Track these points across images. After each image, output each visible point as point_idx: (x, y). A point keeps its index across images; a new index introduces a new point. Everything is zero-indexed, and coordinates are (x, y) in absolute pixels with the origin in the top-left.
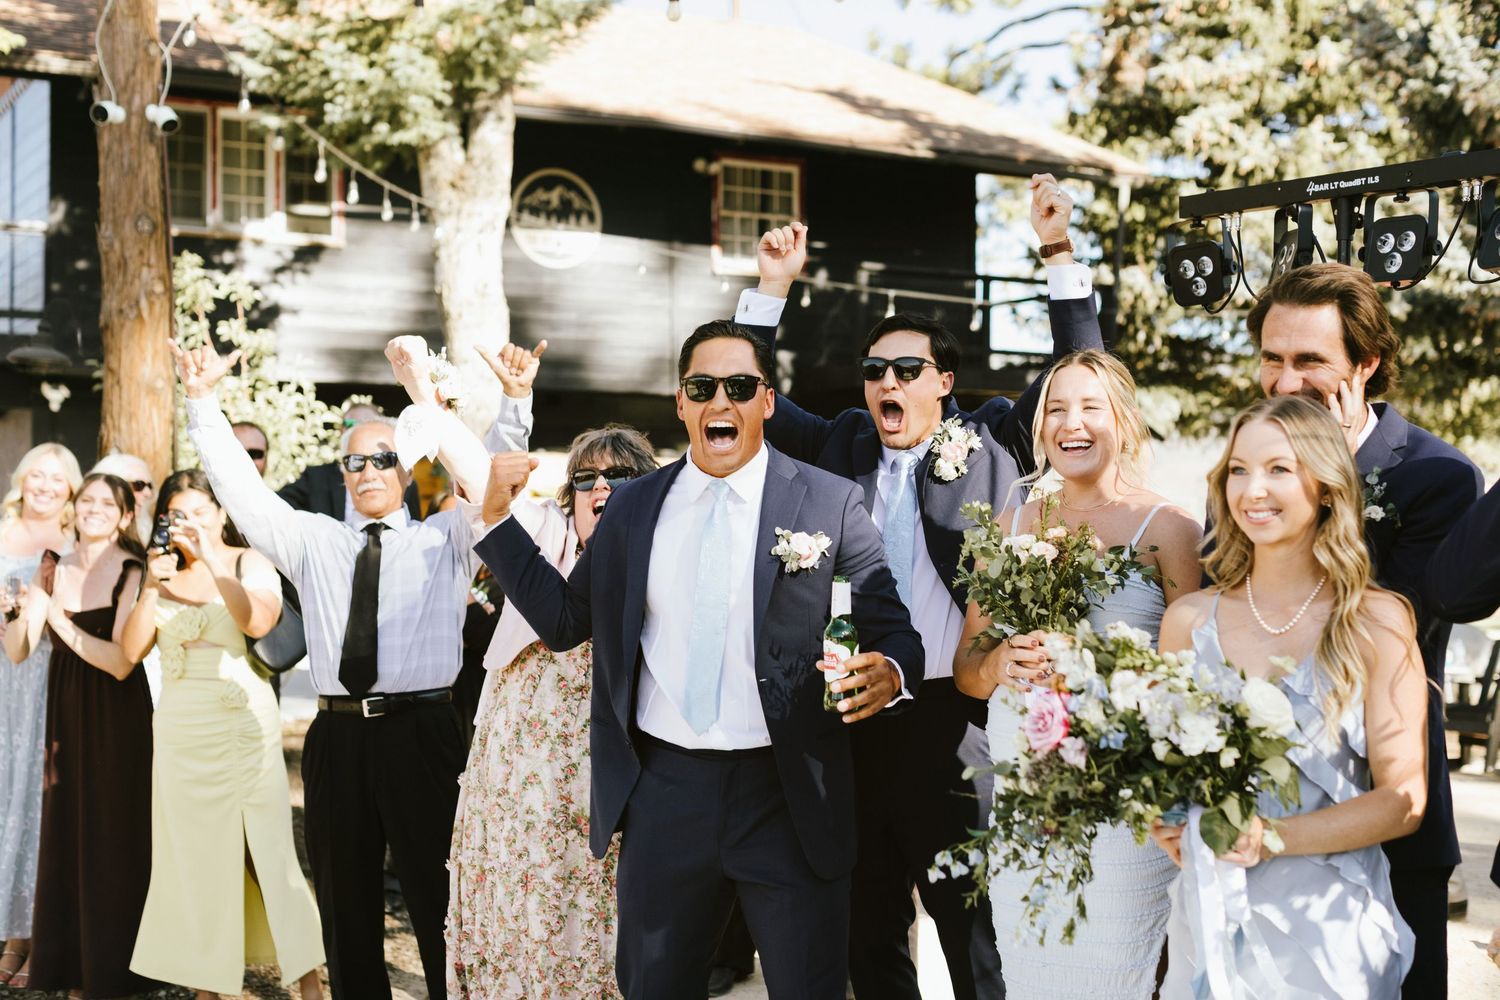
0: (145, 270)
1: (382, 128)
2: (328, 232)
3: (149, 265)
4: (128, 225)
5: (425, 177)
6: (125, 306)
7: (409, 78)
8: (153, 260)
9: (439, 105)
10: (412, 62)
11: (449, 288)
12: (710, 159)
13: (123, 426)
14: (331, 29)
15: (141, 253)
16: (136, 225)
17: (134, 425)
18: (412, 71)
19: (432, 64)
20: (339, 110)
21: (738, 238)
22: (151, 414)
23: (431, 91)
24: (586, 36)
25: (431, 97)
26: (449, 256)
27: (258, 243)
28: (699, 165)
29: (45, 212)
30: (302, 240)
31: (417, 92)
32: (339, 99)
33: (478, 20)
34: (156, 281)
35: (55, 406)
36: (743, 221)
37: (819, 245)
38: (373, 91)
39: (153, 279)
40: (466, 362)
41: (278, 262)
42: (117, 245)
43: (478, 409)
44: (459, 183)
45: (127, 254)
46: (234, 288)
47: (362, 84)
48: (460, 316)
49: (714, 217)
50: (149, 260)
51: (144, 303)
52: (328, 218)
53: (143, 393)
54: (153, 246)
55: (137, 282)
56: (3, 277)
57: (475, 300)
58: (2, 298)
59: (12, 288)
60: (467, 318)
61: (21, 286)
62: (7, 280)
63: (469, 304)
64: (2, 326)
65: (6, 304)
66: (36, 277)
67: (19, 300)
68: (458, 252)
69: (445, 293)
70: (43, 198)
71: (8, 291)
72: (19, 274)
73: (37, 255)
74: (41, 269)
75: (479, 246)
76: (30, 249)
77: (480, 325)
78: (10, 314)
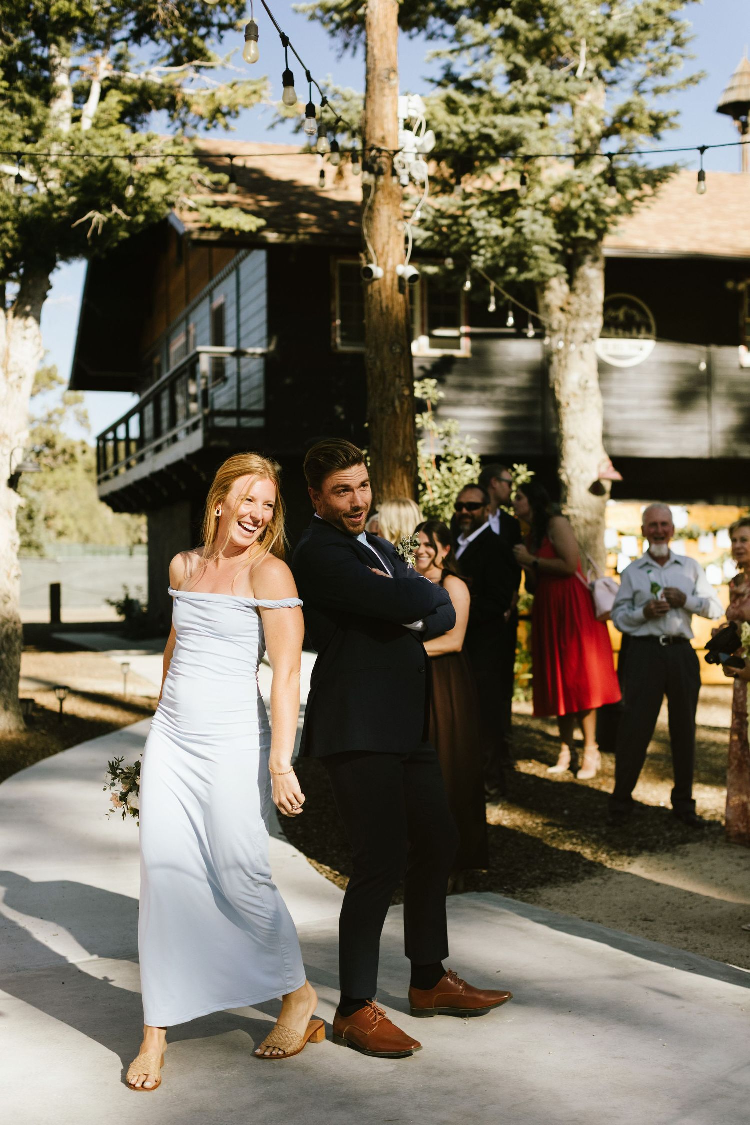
0: (398, 380)
1: (513, 270)
2: (458, 347)
3: (400, 377)
4: (386, 349)
5: (541, 305)
6: (385, 405)
7: (533, 233)
8: (403, 373)
9: (553, 251)
10: (535, 221)
11: (560, 384)
12: (738, 281)
13: (385, 489)
14: (475, 201)
15: (395, 368)
16: (391, 350)
17: (392, 488)
18: (535, 228)
19: (549, 222)
20: (482, 259)
22: (403, 480)
23: (548, 242)
24: (660, 194)
25: (547, 246)
26: (560, 361)
28: (730, 285)
29: (265, 342)
30: (438, 353)
31: (537, 244)
32: (482, 252)
33: (582, 188)
34: (405, 388)
38: (506, 244)
39: (403, 386)
40: (572, 438)
42: (378, 364)
43: (582, 472)
44: (567, 308)
45: (386, 370)
46: (425, 390)
47: (498, 240)
48: (568, 404)
49: (741, 323)
50: (400, 373)
51: (397, 403)
52: (458, 338)
53: (398, 466)
54: (402, 363)
55: (393, 389)
56: (232, 388)
57: (579, 392)
58: (230, 403)
59: (239, 396)
60: (573, 406)
61: (246, 394)
62: (235, 390)
63: (575, 395)
64: (232, 422)
65: (234, 407)
66: (258, 387)
67: (245, 403)
68: (566, 358)
69: (557, 388)
70: (263, 331)
71: (235, 397)
72: (245, 386)
73: (259, 372)
74: (262, 382)
75: (581, 353)
76: (253, 368)
77: (583, 411)
78: (238, 413)
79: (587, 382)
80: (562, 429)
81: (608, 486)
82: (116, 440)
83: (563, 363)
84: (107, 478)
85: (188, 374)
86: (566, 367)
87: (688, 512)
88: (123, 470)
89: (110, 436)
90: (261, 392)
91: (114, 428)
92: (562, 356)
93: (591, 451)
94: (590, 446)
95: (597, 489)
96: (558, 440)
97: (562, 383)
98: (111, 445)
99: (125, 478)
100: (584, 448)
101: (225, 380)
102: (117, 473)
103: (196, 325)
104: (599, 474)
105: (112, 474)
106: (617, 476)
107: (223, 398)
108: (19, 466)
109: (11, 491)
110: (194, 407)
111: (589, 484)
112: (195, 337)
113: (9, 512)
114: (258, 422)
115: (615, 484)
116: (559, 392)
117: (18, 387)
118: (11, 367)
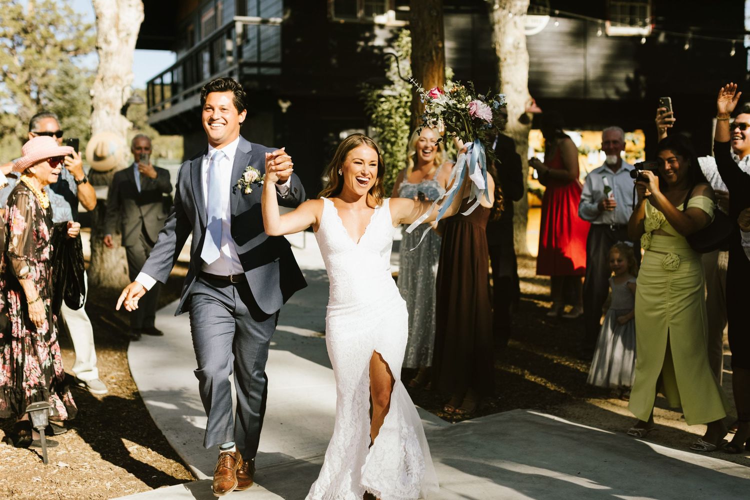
0: (434, 36)
3: (436, 34)
4: (426, 13)
6: (425, 55)
8: (438, 31)
11: (500, 45)
15: (433, 27)
16: (430, 13)
21: (619, 16)
26: (500, 29)
27: (382, 26)
29: (281, 14)
30: (402, 24)
34: (439, 42)
35: (284, 111)
36: (622, 7)
37: (661, 18)
39: (438, 40)
40: (508, 83)
41: (390, 36)
42: (420, 24)
43: (514, 107)
45: (426, 28)
48: (505, 59)
49: (607, 5)
50: (436, 31)
51: (434, 53)
54: (438, 23)
55: (431, 42)
56: (253, 47)
57: (513, 51)
58: (252, 57)
59: (259, 52)
60: (509, 61)
61: (266, 51)
62: (256, 49)
63: (510, 53)
64: (254, 71)
65: (255, 60)
66: (276, 46)
67: (264, 58)
68: (504, 26)
69: (497, 48)
70: (280, 6)
71: (256, 53)
72: (263, 46)
73: (276, 35)
74: (279, 41)
75: (515, 23)
76: (271, 32)
77: (515, 64)
78: (259, 65)
79: (519, 43)
80: (500, 77)
81: (530, 116)
82: (162, 85)
83: (502, 30)
84: (155, 111)
85: (225, 36)
86: (504, 33)
87: (582, 136)
88: (168, 105)
89: (158, 81)
90: (279, 49)
91: (161, 76)
92: (501, 25)
93: (520, 92)
94: (519, 89)
95: (523, 119)
96: (497, 85)
97: (501, 44)
98: (158, 89)
99: (169, 111)
100: (516, 90)
101: (248, 41)
102: (163, 107)
103: (223, 3)
104: (526, 109)
105: (159, 108)
106: (537, 110)
107: (249, 53)
108: (129, 100)
109: (123, 117)
110: (230, 59)
111: (519, 116)
112: (223, 11)
113: (122, 132)
114: (276, 71)
115: (535, 115)
116: (499, 51)
117: (127, 41)
118: (121, 27)
